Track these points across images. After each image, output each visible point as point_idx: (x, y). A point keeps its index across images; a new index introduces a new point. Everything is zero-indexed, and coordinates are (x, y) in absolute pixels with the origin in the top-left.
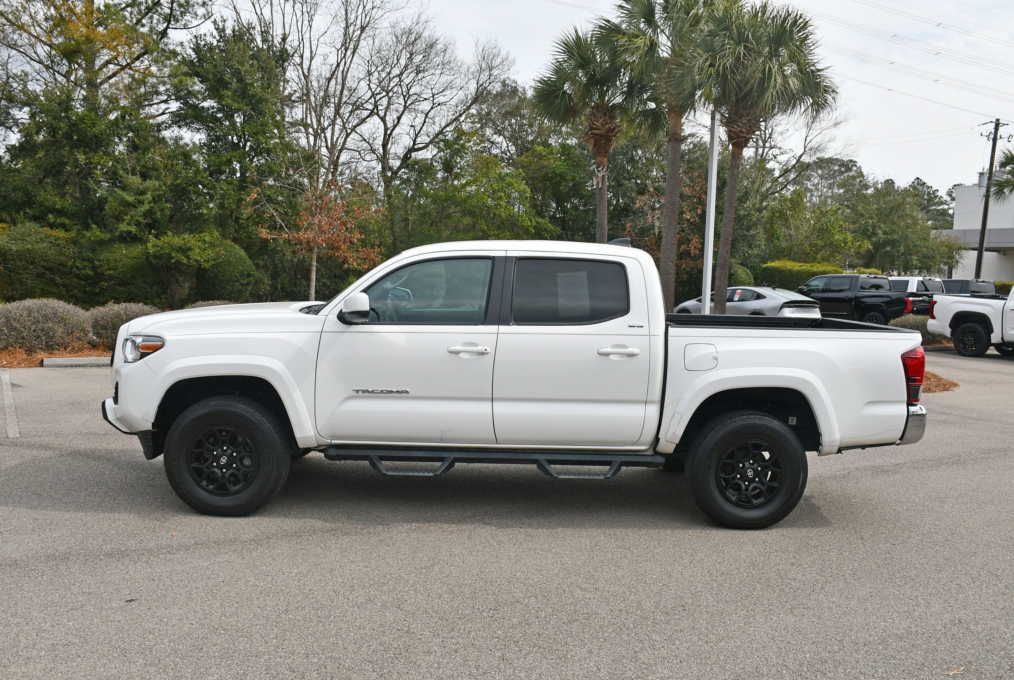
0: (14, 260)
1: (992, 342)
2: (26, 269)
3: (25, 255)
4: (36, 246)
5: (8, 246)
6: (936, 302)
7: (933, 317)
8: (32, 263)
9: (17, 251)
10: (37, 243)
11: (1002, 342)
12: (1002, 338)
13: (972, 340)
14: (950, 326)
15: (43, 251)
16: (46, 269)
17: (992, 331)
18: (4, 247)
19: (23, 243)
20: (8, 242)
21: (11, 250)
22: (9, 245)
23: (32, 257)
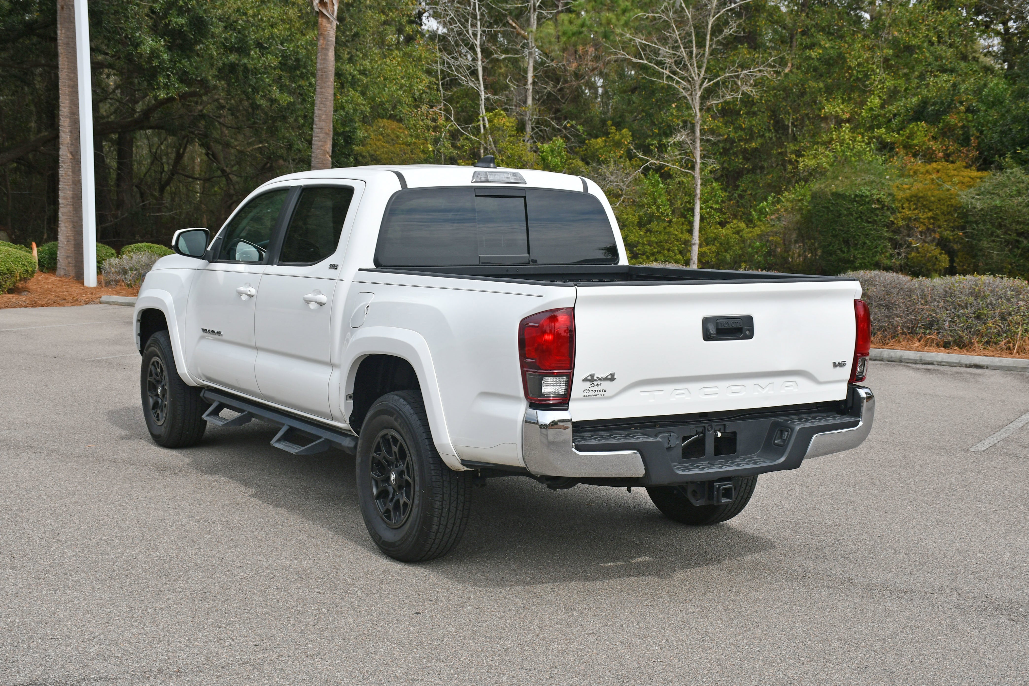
0: (977, 223)
2: (992, 234)
3: (991, 215)
4: (1008, 202)
5: (971, 203)
8: (1000, 226)
9: (982, 210)
10: (1012, 196)
15: (1016, 209)
16: (1020, 234)
18: (967, 204)
19: (992, 198)
20: (973, 198)
21: (975, 208)
22: (973, 201)
23: (1001, 218)
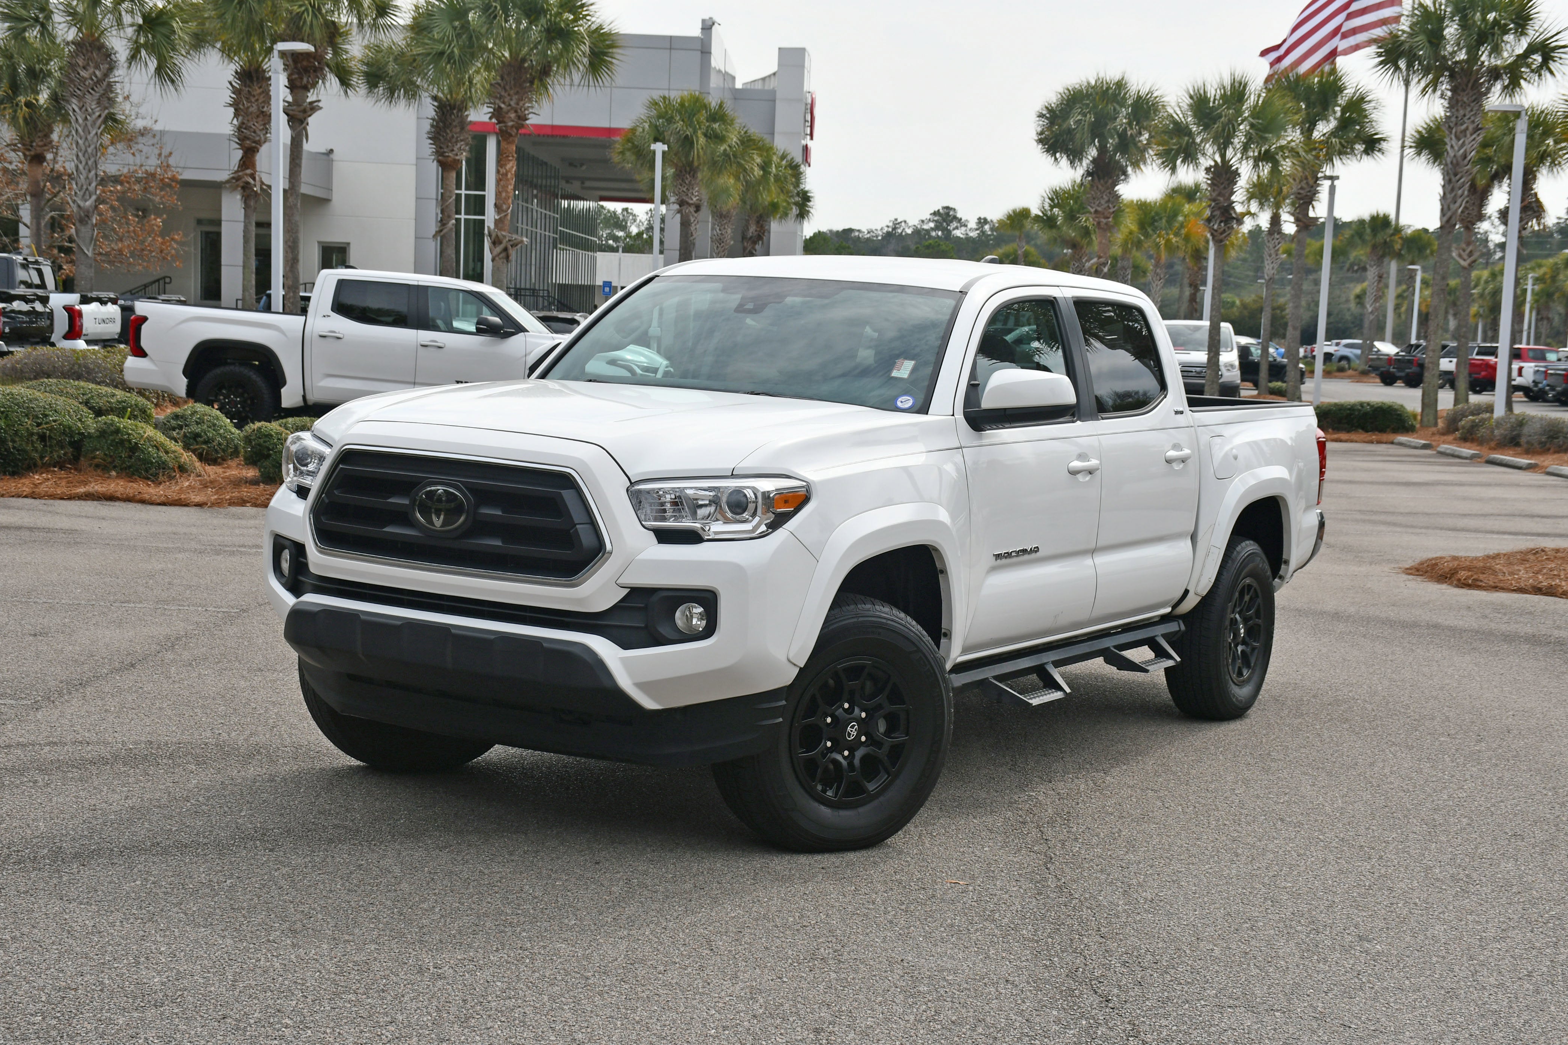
1: (283, 406)
6: (144, 319)
7: (140, 353)
11: (302, 404)
12: (304, 397)
13: (239, 402)
14: (185, 372)
17: (283, 383)
